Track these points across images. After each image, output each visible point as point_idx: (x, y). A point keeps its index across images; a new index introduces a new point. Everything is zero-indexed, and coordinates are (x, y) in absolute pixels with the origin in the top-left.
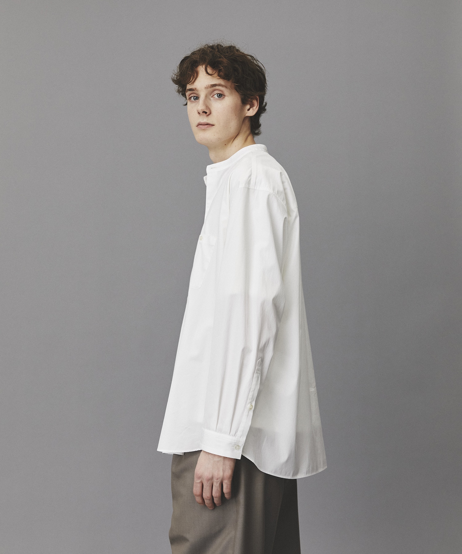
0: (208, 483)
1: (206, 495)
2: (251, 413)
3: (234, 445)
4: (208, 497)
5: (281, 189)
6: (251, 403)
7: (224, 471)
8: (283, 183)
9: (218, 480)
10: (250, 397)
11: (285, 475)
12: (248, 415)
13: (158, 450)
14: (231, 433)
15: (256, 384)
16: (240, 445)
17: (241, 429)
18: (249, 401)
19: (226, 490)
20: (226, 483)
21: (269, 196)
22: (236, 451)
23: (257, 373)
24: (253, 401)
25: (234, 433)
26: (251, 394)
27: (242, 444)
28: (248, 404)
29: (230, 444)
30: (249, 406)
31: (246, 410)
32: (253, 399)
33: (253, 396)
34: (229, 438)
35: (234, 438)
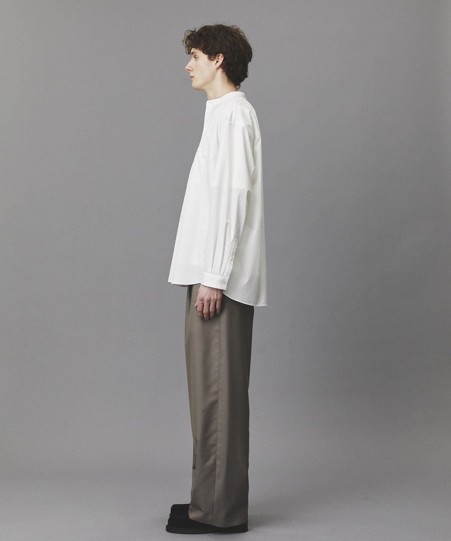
0: (207, 303)
1: (205, 311)
2: (232, 262)
3: (222, 281)
4: (207, 312)
5: (251, 124)
6: (232, 256)
7: (217, 295)
8: (251, 118)
9: (214, 301)
10: (232, 252)
11: (249, 303)
12: (230, 264)
13: (168, 281)
14: (221, 274)
15: (235, 245)
16: (226, 281)
17: (226, 272)
18: (231, 255)
19: (217, 307)
20: (218, 303)
21: (243, 128)
22: (223, 285)
23: (236, 238)
24: (233, 255)
25: (222, 274)
26: (232, 250)
27: (227, 281)
28: (231, 256)
29: (220, 281)
30: (231, 258)
31: (229, 260)
32: (233, 253)
33: (233, 252)
34: (219, 277)
35: (222, 277)
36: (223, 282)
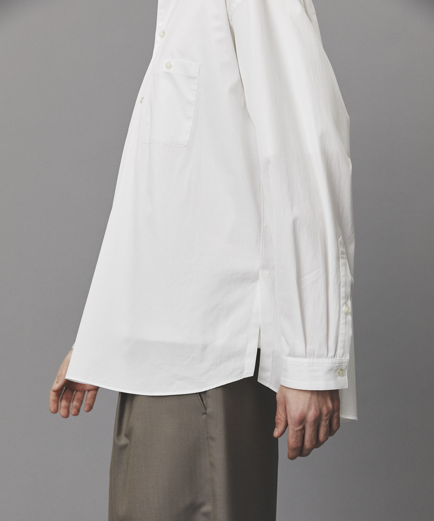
2: (349, 318)
3: (336, 370)
9: (328, 416)
10: (344, 294)
12: (346, 323)
14: (330, 355)
15: (346, 275)
16: (344, 368)
18: (342, 302)
22: (339, 378)
23: (343, 258)
24: (347, 300)
25: (334, 352)
27: (346, 365)
28: (343, 305)
29: (331, 370)
30: (344, 309)
31: (342, 316)
32: (346, 298)
33: (346, 293)
34: (327, 362)
35: (334, 360)
36: (338, 370)
